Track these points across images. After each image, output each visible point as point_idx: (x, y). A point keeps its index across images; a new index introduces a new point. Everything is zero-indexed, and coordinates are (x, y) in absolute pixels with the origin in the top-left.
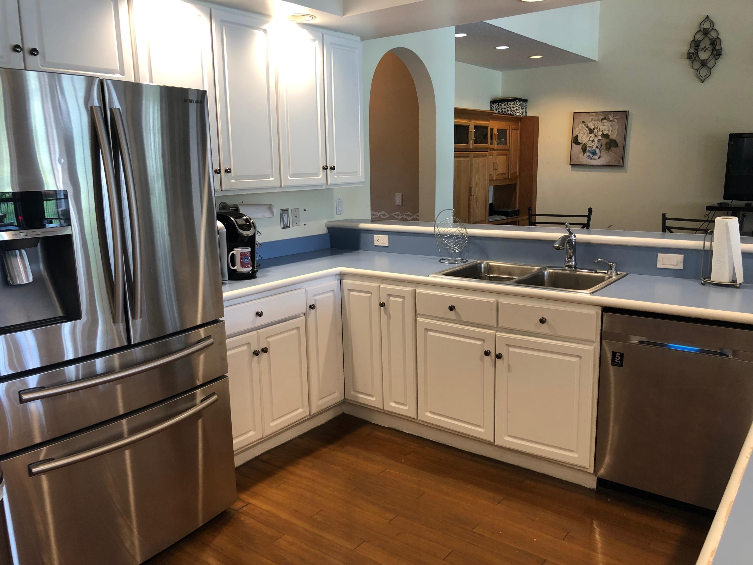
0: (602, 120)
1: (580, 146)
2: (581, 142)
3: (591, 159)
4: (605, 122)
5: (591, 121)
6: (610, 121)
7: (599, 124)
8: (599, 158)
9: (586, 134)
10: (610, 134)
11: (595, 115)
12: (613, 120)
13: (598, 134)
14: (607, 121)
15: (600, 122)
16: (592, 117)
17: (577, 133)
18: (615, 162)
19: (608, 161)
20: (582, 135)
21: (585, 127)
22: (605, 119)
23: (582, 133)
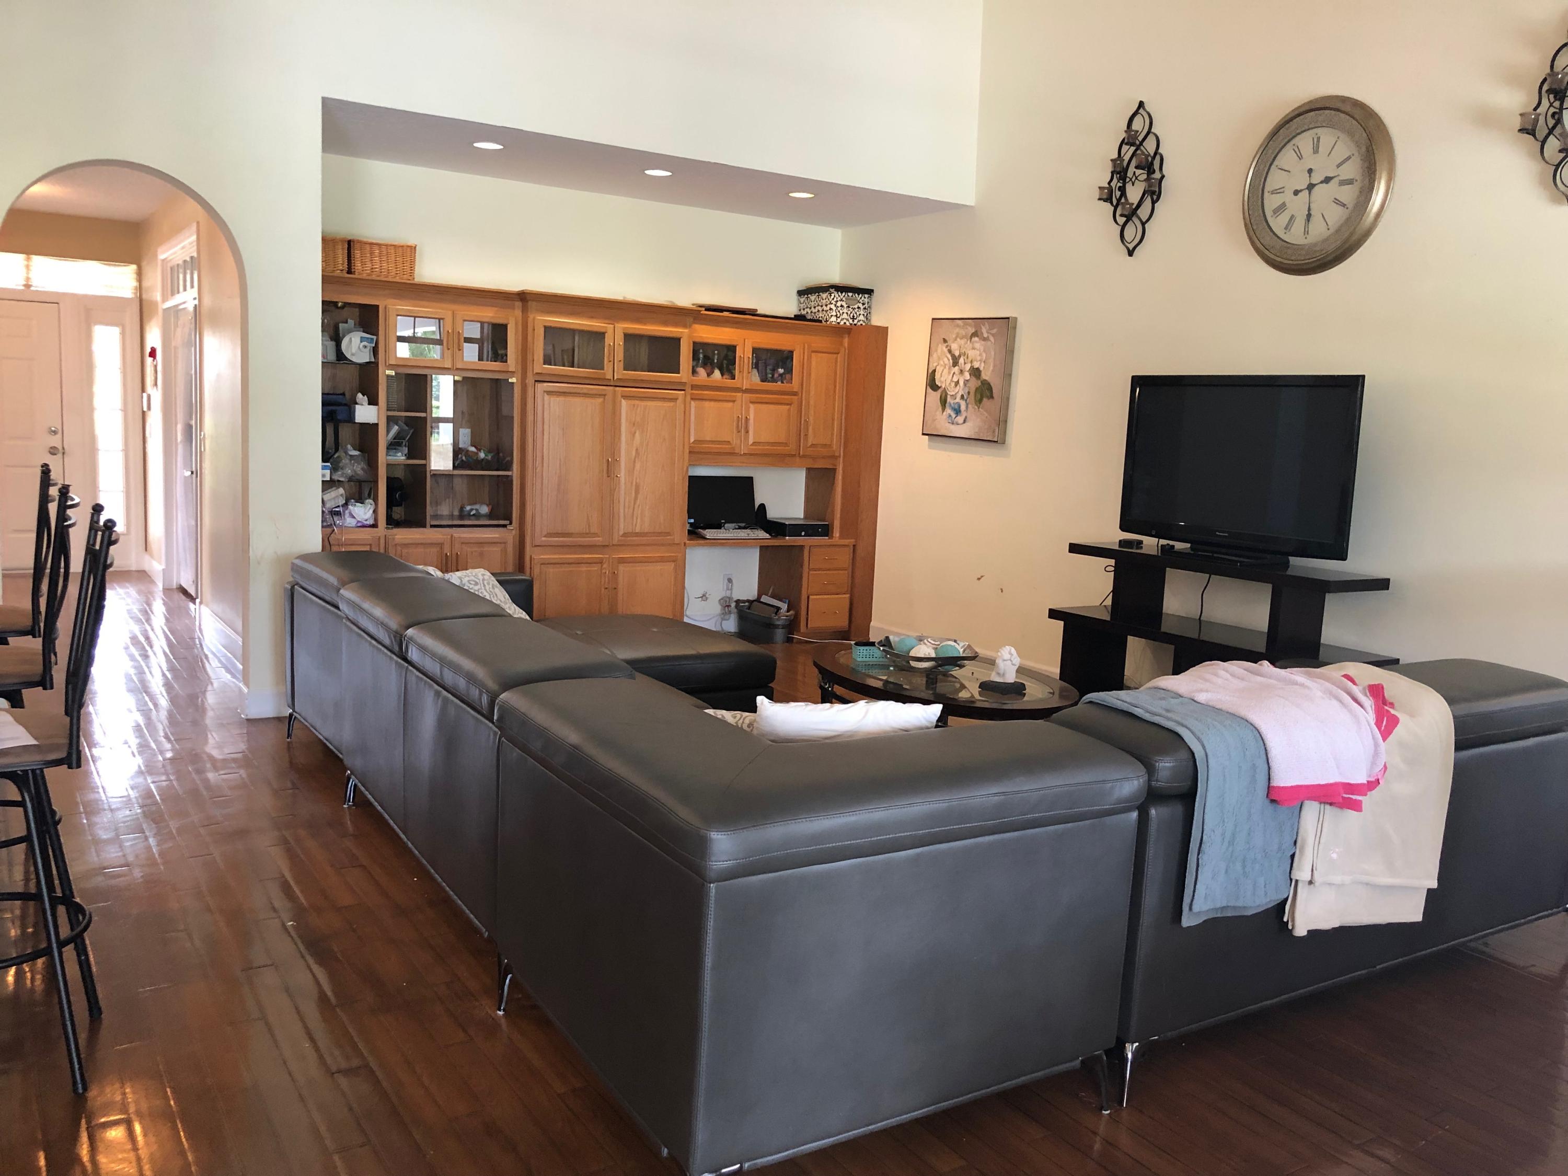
0: (971, 338)
1: (938, 394)
2: (939, 385)
3: (953, 424)
4: (976, 342)
5: (956, 339)
6: (985, 339)
7: (966, 345)
8: (965, 421)
9: (947, 367)
10: (981, 369)
11: (962, 324)
12: (988, 337)
13: (965, 368)
14: (980, 339)
15: (969, 341)
16: (957, 330)
17: (935, 365)
18: (988, 432)
19: (977, 430)
20: (942, 368)
21: (946, 350)
22: (975, 334)
23: (942, 365)
